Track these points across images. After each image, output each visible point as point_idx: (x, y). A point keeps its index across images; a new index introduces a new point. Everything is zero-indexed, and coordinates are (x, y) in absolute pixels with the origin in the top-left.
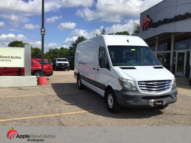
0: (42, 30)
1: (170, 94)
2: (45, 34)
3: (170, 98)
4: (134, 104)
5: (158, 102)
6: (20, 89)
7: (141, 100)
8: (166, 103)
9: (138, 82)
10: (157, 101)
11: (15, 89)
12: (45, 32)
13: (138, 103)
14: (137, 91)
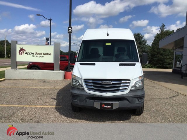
0: (69, 29)
1: (125, 97)
2: (71, 33)
3: (126, 102)
4: (79, 103)
5: (106, 104)
6: (44, 82)
7: (87, 100)
8: (118, 107)
9: (84, 79)
10: (104, 104)
11: (41, 82)
12: (71, 30)
13: (83, 104)
14: (83, 89)
